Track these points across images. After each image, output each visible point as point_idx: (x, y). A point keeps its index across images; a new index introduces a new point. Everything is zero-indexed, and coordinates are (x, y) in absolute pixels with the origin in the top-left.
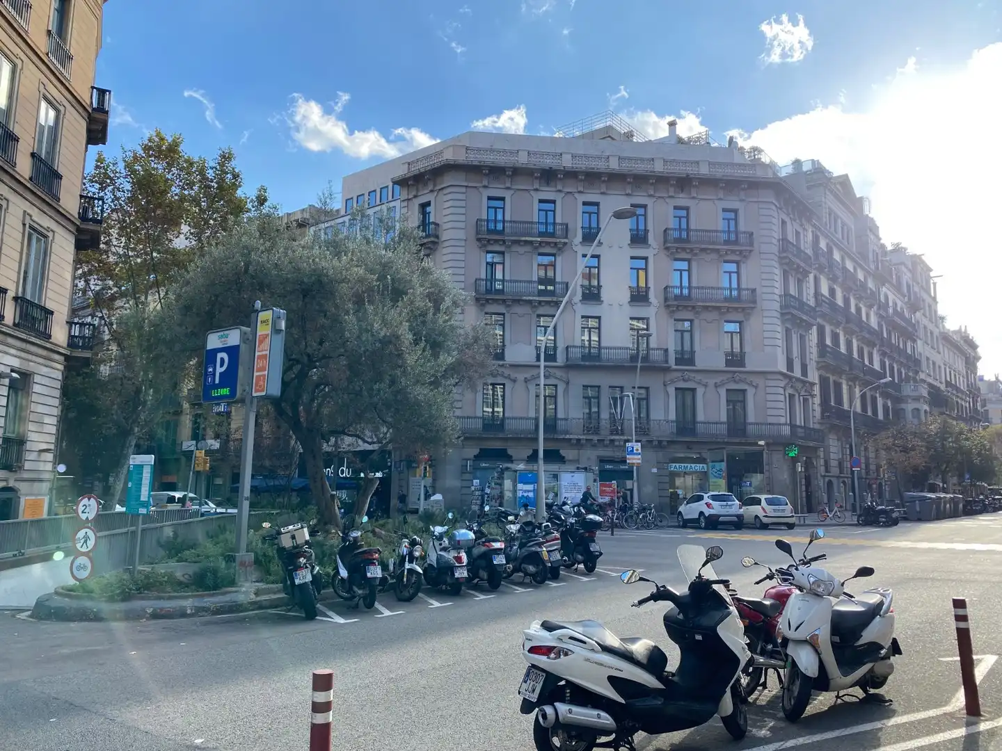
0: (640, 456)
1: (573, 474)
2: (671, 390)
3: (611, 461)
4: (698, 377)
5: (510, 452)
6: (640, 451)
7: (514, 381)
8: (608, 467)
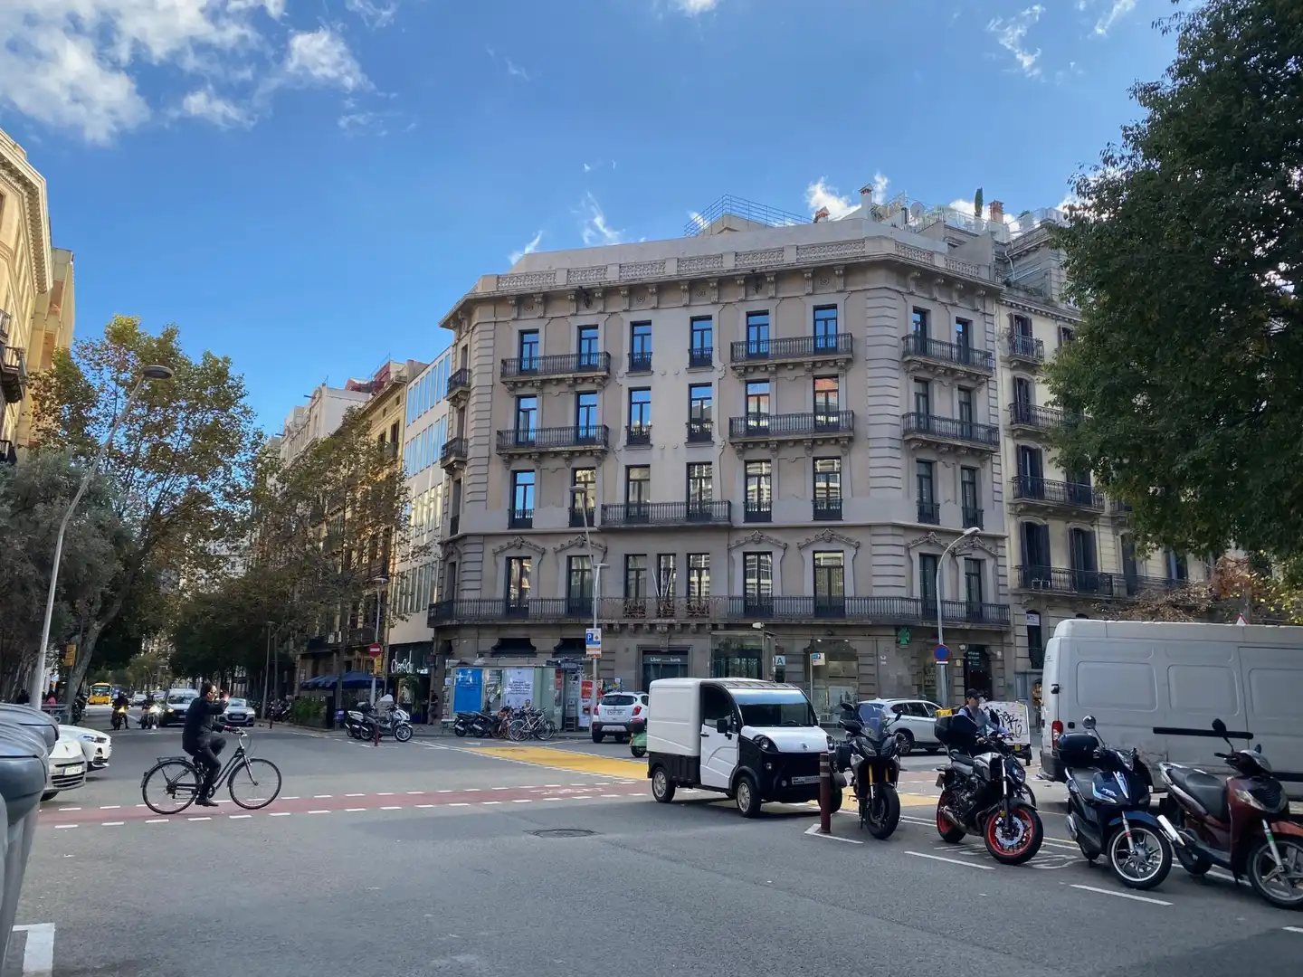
0: (600, 646)
1: (520, 670)
2: (738, 556)
3: (657, 652)
4: (775, 536)
5: (533, 642)
6: (600, 639)
7: (543, 553)
8: (654, 660)
